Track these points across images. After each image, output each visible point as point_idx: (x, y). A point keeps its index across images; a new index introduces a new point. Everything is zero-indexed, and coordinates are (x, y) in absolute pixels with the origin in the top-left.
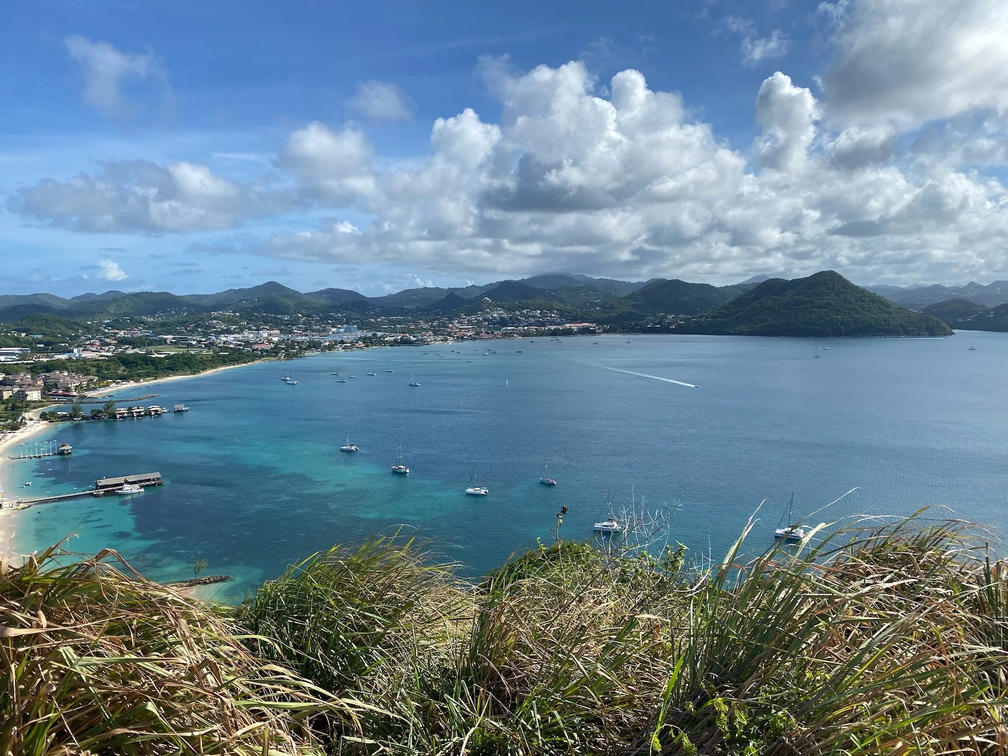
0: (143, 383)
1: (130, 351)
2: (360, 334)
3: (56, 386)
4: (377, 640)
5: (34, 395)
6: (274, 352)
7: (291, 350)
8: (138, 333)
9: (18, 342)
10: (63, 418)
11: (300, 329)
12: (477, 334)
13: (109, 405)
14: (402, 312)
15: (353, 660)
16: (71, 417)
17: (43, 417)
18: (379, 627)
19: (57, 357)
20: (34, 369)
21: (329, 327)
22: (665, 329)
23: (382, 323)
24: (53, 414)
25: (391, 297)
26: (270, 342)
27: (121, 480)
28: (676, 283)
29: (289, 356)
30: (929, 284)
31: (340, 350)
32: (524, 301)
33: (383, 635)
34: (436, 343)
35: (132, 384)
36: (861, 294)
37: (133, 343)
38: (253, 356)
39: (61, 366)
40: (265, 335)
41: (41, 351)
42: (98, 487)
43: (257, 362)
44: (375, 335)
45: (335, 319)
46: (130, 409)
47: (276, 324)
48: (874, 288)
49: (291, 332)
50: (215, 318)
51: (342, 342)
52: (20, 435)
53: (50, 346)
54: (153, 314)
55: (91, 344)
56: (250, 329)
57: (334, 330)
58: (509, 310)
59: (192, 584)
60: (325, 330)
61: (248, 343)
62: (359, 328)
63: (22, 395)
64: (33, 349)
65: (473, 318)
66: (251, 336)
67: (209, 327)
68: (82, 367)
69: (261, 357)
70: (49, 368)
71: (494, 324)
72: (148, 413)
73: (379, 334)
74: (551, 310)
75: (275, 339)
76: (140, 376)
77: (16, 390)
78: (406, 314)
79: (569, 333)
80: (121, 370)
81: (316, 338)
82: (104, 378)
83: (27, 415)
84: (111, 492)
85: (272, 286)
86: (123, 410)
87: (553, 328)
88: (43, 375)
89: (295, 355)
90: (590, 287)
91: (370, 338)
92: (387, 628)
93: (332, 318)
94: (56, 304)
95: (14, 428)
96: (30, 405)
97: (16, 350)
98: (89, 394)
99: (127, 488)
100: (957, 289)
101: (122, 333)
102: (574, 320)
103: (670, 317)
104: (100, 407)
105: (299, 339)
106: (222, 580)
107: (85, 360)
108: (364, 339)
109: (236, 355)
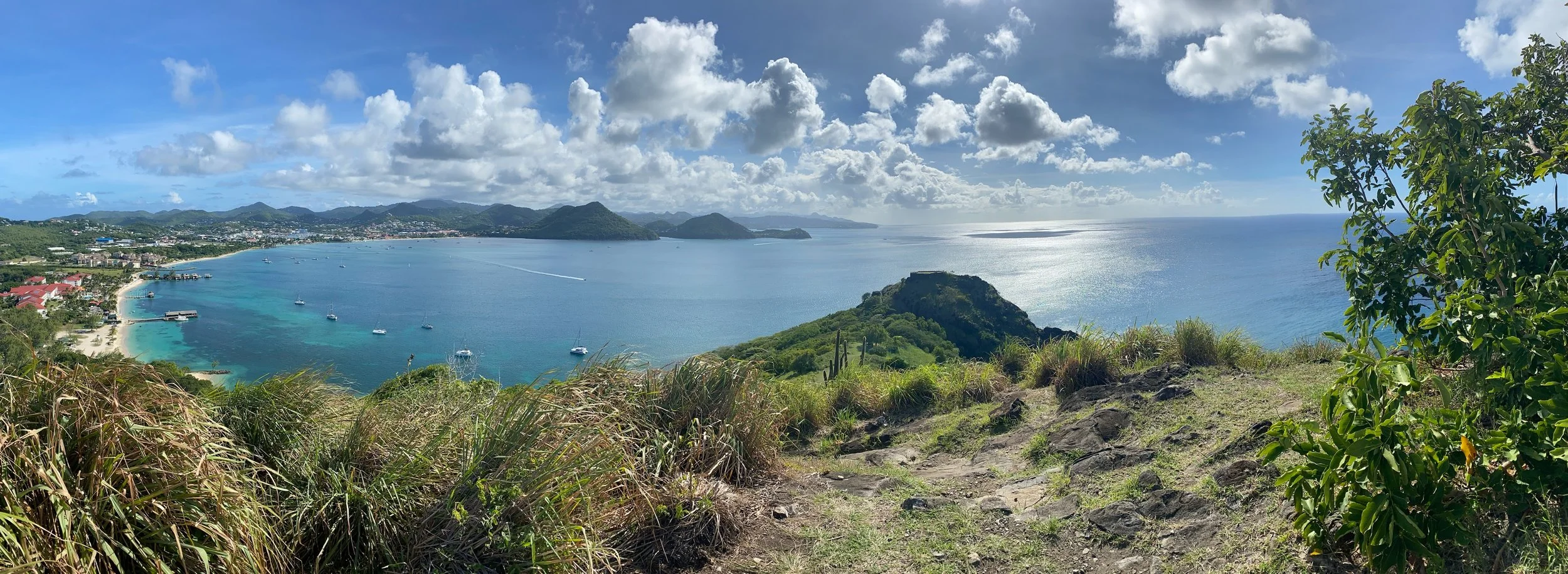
0: (189, 261)
1: (183, 243)
2: (309, 234)
3: (147, 261)
4: (298, 427)
5: (137, 265)
6: (259, 244)
7: (267, 243)
8: (187, 233)
9: (130, 237)
10: (150, 278)
11: (273, 230)
12: (383, 236)
13: (172, 272)
14: (335, 221)
15: (283, 437)
16: (154, 278)
17: (141, 277)
18: (299, 419)
19: (148, 245)
20: (137, 251)
21: (291, 230)
22: (502, 235)
23: (322, 228)
24: (145, 275)
25: (328, 212)
26: (257, 238)
27: (177, 313)
28: (509, 207)
29: (267, 247)
30: (648, 211)
31: (296, 243)
32: (414, 216)
33: (301, 424)
34: (355, 241)
35: (183, 261)
36: (614, 216)
37: (185, 239)
38: (248, 246)
39: (149, 250)
40: (255, 234)
41: (140, 241)
42: (166, 316)
43: (249, 250)
44: (318, 235)
45: (294, 225)
46: (182, 275)
47: (260, 227)
48: (620, 213)
49: (268, 232)
50: (228, 225)
51: (298, 239)
52: (131, 286)
53: (145, 240)
54: (195, 223)
55: (165, 239)
56: (246, 230)
57: (294, 232)
58: (404, 221)
59: (211, 373)
60: (288, 231)
61: (245, 239)
62: (309, 231)
63: (131, 265)
64: (136, 240)
65: (380, 225)
66: (246, 234)
67: (223, 230)
68: (160, 251)
69: (252, 246)
70: (144, 251)
71: (394, 230)
72: (191, 278)
73: (321, 235)
74: (431, 221)
75: (260, 236)
76: (188, 257)
77: (129, 262)
78: (338, 223)
79: (442, 235)
80: (179, 253)
81: (283, 236)
82: (170, 257)
83: (133, 275)
84: (172, 319)
85: (259, 204)
86: (179, 275)
87: (431, 233)
88: (141, 255)
89: (270, 246)
90: (456, 208)
91: (315, 237)
92: (304, 419)
93: (292, 224)
94: (147, 216)
95: (127, 282)
96: (134, 270)
97: (129, 241)
98: (163, 266)
99: (180, 318)
100: (660, 215)
101: (179, 233)
102: (445, 228)
103: (506, 227)
104: (168, 273)
105: (273, 236)
106: (226, 373)
107: (161, 247)
108: (311, 238)
109: (239, 245)
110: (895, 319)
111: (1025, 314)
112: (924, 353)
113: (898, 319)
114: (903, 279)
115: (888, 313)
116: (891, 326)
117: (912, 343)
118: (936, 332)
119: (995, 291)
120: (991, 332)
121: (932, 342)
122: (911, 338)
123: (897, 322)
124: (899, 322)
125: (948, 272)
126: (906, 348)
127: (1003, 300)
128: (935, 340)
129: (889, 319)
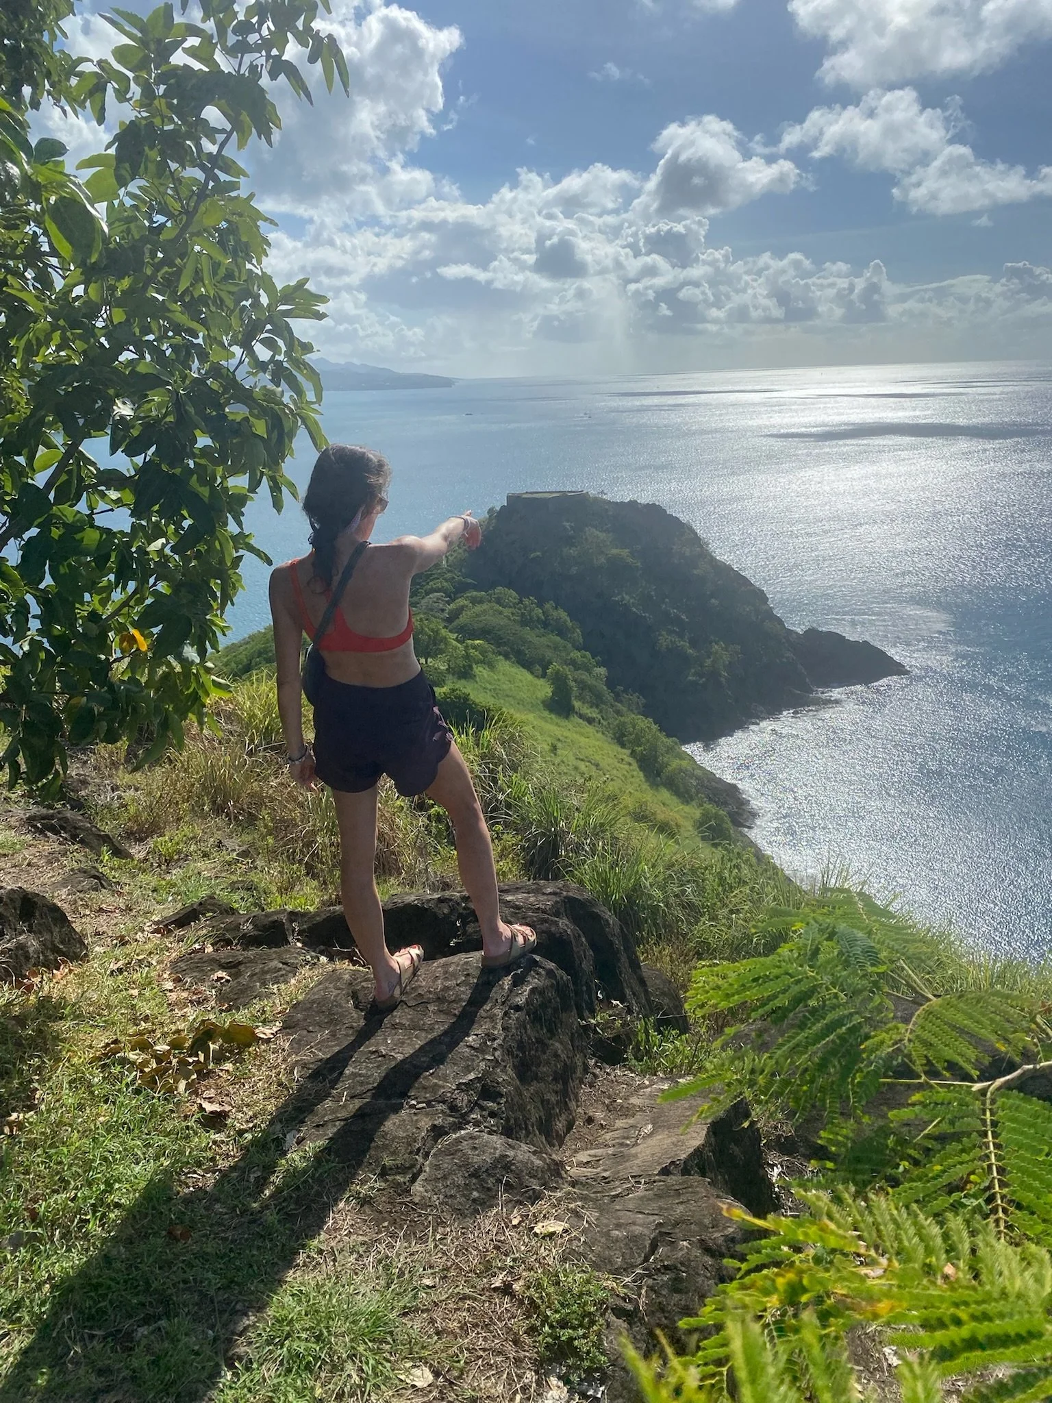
110: (475, 601)
111: (761, 596)
112: (529, 677)
113: (481, 602)
114: (491, 511)
115: (460, 589)
116: (463, 619)
117: (507, 657)
118: (561, 632)
119: (696, 539)
120: (681, 635)
121: (549, 654)
122: (505, 644)
123: (478, 608)
124: (476, 610)
125: (593, 493)
126: (491, 666)
127: (713, 559)
128: (556, 648)
129: (461, 602)
